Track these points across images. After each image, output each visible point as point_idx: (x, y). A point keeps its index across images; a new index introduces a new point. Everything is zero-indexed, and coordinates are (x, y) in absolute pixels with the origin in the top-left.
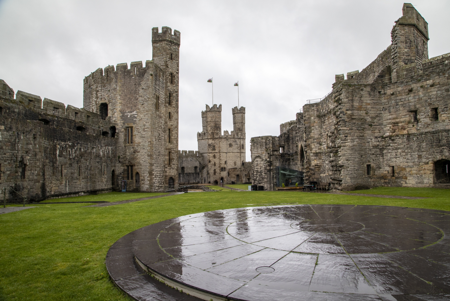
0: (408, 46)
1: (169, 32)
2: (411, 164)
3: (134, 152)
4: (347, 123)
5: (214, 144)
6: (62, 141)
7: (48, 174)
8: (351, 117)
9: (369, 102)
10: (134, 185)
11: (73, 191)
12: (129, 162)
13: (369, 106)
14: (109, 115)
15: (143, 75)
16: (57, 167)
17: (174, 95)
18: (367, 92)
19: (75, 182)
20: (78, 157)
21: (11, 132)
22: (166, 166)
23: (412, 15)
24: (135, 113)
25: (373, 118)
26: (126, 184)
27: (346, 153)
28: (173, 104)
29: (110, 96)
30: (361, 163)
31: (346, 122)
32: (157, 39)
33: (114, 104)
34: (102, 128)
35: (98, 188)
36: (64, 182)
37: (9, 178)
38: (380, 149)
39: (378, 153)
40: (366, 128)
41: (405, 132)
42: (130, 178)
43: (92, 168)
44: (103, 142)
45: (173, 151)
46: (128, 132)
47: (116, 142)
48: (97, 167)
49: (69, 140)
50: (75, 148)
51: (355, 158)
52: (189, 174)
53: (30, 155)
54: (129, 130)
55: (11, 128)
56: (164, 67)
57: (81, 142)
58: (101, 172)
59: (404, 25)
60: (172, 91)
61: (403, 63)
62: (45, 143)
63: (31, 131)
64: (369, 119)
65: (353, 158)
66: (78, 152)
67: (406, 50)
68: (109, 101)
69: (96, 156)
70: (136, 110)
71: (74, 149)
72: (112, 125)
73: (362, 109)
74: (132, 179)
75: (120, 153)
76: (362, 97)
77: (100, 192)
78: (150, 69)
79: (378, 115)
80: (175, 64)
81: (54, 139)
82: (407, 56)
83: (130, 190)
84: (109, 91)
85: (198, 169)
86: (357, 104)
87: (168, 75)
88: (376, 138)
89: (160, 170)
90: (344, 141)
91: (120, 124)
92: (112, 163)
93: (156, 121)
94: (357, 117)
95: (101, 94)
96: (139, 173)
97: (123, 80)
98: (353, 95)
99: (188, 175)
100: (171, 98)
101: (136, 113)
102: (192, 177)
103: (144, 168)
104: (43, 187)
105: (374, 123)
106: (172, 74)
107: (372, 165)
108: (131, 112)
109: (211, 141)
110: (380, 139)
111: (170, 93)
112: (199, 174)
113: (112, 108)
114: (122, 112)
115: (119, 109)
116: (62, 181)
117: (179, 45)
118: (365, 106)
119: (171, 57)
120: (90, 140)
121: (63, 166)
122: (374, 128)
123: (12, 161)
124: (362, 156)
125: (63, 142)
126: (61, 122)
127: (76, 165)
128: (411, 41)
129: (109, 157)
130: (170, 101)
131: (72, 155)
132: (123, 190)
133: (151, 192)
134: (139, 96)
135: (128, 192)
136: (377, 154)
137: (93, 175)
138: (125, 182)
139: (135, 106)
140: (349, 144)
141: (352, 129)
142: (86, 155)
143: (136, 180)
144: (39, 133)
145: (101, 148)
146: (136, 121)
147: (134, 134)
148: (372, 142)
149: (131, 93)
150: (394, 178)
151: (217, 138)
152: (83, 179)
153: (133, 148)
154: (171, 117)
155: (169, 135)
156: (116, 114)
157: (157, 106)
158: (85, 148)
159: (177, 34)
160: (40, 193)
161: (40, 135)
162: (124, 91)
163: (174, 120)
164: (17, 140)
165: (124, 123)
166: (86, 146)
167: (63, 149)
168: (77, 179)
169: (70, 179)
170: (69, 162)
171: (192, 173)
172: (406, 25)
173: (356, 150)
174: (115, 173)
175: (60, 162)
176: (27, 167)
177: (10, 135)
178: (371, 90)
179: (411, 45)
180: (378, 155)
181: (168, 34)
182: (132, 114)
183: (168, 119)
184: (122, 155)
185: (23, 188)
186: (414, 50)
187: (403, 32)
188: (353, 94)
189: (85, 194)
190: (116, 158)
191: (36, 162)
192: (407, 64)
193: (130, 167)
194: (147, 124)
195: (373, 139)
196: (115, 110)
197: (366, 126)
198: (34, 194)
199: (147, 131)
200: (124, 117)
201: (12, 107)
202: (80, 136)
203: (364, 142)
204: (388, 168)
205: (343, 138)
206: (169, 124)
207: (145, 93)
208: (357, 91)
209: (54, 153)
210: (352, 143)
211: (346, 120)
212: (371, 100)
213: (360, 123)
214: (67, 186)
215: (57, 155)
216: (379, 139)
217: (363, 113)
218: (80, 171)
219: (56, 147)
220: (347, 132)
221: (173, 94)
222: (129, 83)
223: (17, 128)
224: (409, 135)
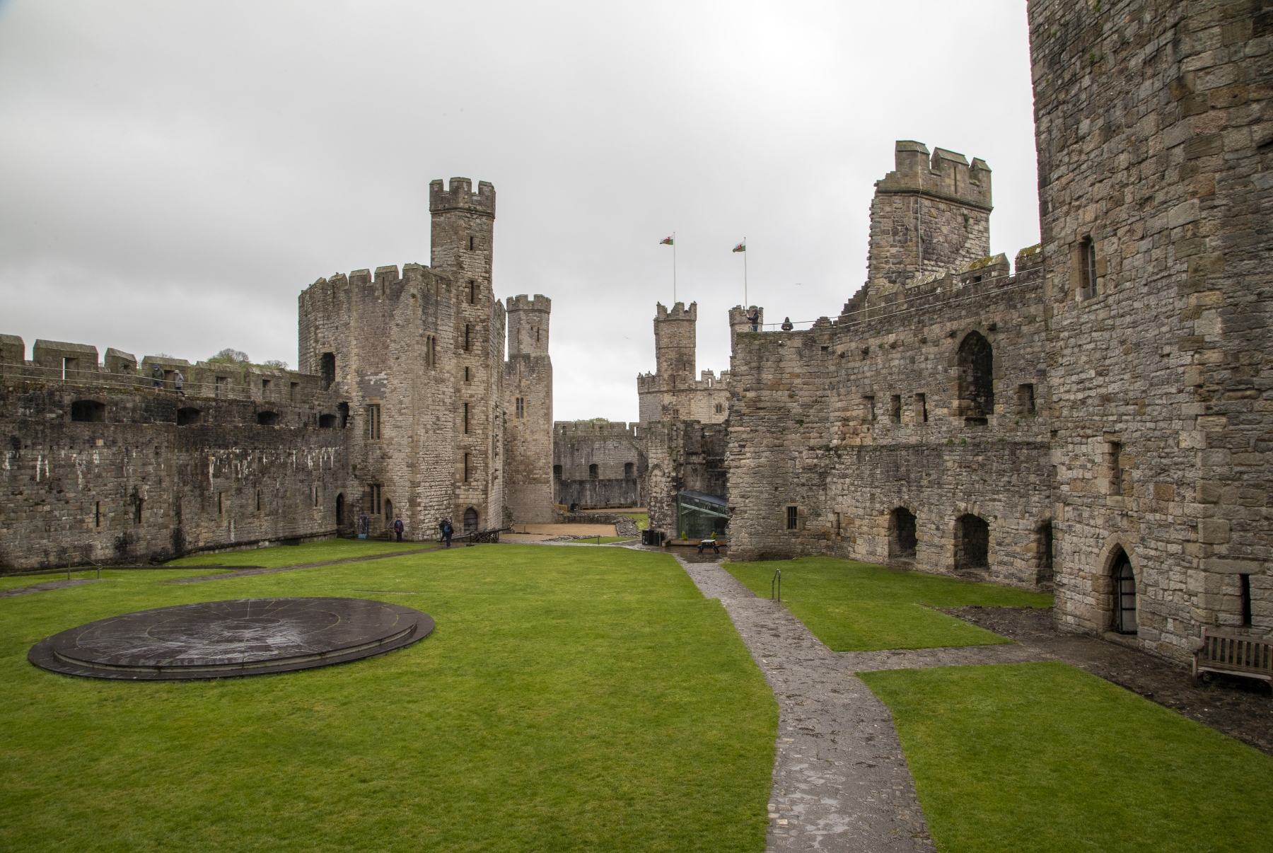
0: (900, 241)
1: (466, 189)
2: (861, 512)
3: (382, 458)
4: (745, 418)
5: (675, 405)
6: (220, 448)
7: (188, 511)
8: (756, 406)
9: (797, 370)
10: (383, 525)
11: (245, 540)
12: (373, 477)
13: (797, 381)
14: (338, 379)
15: (398, 297)
16: (211, 497)
17: (478, 328)
18: (793, 349)
19: (250, 523)
20: (255, 475)
21: (115, 449)
22: (458, 484)
23: (911, 168)
24: (382, 375)
25: (805, 406)
26: (366, 523)
27: (741, 480)
28: (475, 348)
29: (339, 338)
30: (773, 503)
31: (744, 415)
32: (440, 207)
33: (346, 357)
34: (318, 408)
35: (302, 530)
36: (225, 524)
37: (113, 523)
38: (821, 474)
39: (814, 482)
40: (788, 428)
41: (857, 441)
42: (375, 511)
43: (288, 494)
44: (313, 439)
45: (474, 452)
46: (372, 416)
47: (347, 438)
48: (299, 490)
49: (236, 444)
50: (249, 458)
51: (762, 492)
52: (608, 484)
53: (149, 483)
54: (373, 411)
55: (114, 442)
56: (455, 269)
57: (261, 446)
58: (310, 501)
59: (890, 192)
60: (471, 320)
61: (886, 281)
62: (180, 458)
63: (150, 441)
64: (796, 409)
65: (756, 492)
66: (254, 466)
67: (894, 250)
68: (337, 350)
69: (297, 468)
70: (385, 370)
71: (247, 459)
72: (341, 400)
73: (781, 387)
74: (379, 513)
75: (356, 459)
76: (781, 360)
77: (307, 540)
78: (411, 283)
79: (819, 399)
80: (479, 259)
81: (204, 445)
82: (897, 264)
83: (376, 535)
84: (337, 328)
85: (635, 468)
86: (770, 377)
87: (464, 285)
88: (812, 449)
89: (439, 493)
90: (738, 457)
91: (355, 399)
92: (336, 480)
93: (428, 391)
94: (768, 404)
95: (322, 335)
96: (393, 502)
97: (361, 307)
98: (760, 358)
99: (605, 485)
100: (471, 335)
101: (385, 377)
102: (616, 491)
103: (401, 491)
104: (178, 537)
105: (809, 416)
106: (472, 282)
107: (800, 508)
108: (376, 374)
109: (667, 399)
110: (822, 452)
111: (467, 325)
112: (635, 483)
113: (341, 364)
114: (360, 373)
115: (354, 367)
116: (222, 521)
117: (491, 216)
118: (788, 381)
119: (472, 244)
120: (283, 439)
121: (223, 495)
122: (807, 428)
123: (118, 495)
124: (776, 489)
125: (223, 449)
126: (223, 409)
127: (251, 490)
128: (907, 229)
129: (330, 469)
130: (467, 342)
131: (242, 473)
132: (361, 536)
133: (412, 541)
134: (391, 341)
135: (370, 539)
136: (812, 485)
137: (290, 506)
138: (365, 518)
139: (384, 362)
140: (748, 461)
141: (756, 431)
142: (273, 469)
143: (387, 514)
144: (166, 444)
145: (309, 452)
146: (384, 392)
147: (382, 420)
148: (802, 458)
149: (375, 334)
150: (839, 538)
151: (683, 391)
152: (266, 515)
153: (380, 449)
154: (470, 377)
155: (466, 416)
156: (348, 377)
157: (431, 360)
158: (272, 455)
159: (488, 191)
160: (169, 546)
161: (167, 447)
162: (363, 329)
163: (479, 384)
164: (126, 460)
165: (363, 397)
166: (273, 452)
167: (221, 463)
168: (254, 516)
169: (237, 518)
170: (234, 486)
171: (617, 480)
172: (896, 193)
173: (763, 476)
174: (346, 499)
175: (217, 488)
176: (145, 503)
177: (114, 454)
178: (805, 344)
179: (906, 239)
180: (814, 488)
181: (461, 195)
182: (378, 377)
183: (462, 382)
184: (360, 464)
185: (139, 539)
186: (915, 249)
187: (888, 209)
188: (761, 355)
189: (272, 545)
190: (348, 469)
191: (160, 495)
192: (894, 282)
193: (375, 489)
194: (406, 400)
195: (805, 453)
196: (347, 369)
197: (790, 424)
198: (159, 549)
199: (405, 414)
200: (363, 384)
201: (122, 400)
202: (258, 433)
203: (784, 459)
204: (832, 517)
205: (735, 450)
206: (466, 392)
207: (402, 335)
208: (770, 347)
209: (203, 472)
210: (757, 461)
211: (743, 412)
212: (801, 367)
213: (775, 417)
214: (232, 529)
215: (211, 475)
216: (818, 452)
217: (782, 395)
218: (261, 501)
219: (208, 460)
220: (744, 436)
221: (474, 326)
222: (372, 312)
223: (125, 440)
224: (861, 448)
